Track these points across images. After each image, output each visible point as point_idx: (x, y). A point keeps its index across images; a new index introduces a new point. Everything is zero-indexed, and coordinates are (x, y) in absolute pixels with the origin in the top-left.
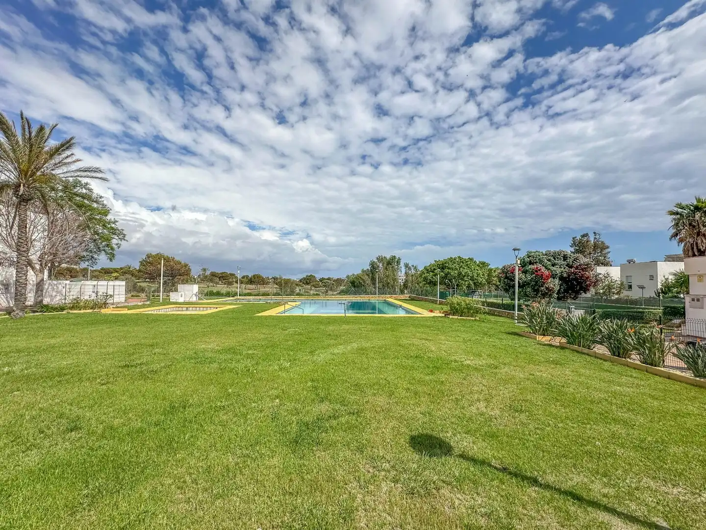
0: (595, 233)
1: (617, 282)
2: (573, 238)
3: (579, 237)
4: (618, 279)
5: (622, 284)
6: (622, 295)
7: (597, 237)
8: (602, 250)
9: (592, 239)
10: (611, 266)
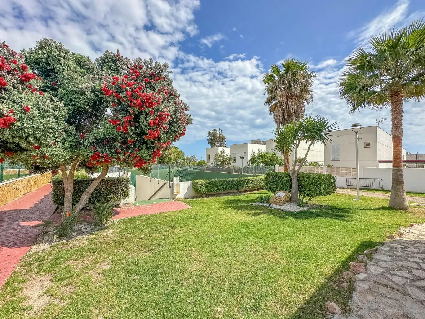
0: (219, 129)
1: (228, 157)
2: (209, 131)
3: (212, 131)
4: (228, 155)
5: (230, 157)
6: (230, 166)
7: (221, 132)
8: (222, 140)
9: (218, 133)
10: (226, 147)
